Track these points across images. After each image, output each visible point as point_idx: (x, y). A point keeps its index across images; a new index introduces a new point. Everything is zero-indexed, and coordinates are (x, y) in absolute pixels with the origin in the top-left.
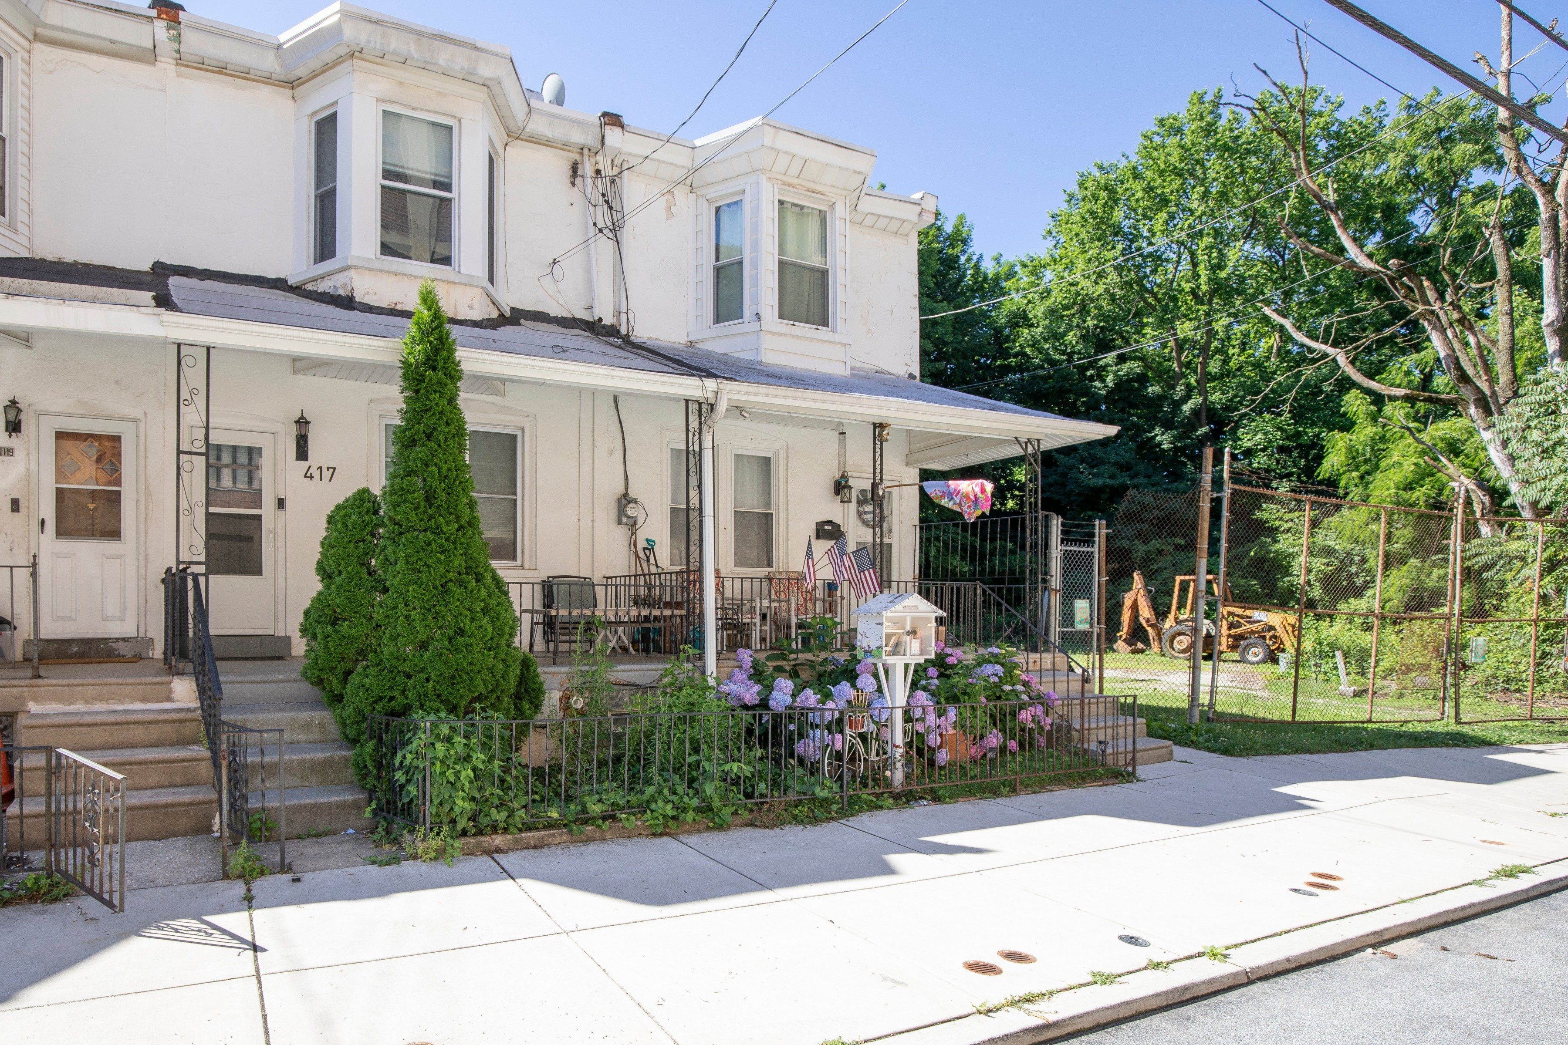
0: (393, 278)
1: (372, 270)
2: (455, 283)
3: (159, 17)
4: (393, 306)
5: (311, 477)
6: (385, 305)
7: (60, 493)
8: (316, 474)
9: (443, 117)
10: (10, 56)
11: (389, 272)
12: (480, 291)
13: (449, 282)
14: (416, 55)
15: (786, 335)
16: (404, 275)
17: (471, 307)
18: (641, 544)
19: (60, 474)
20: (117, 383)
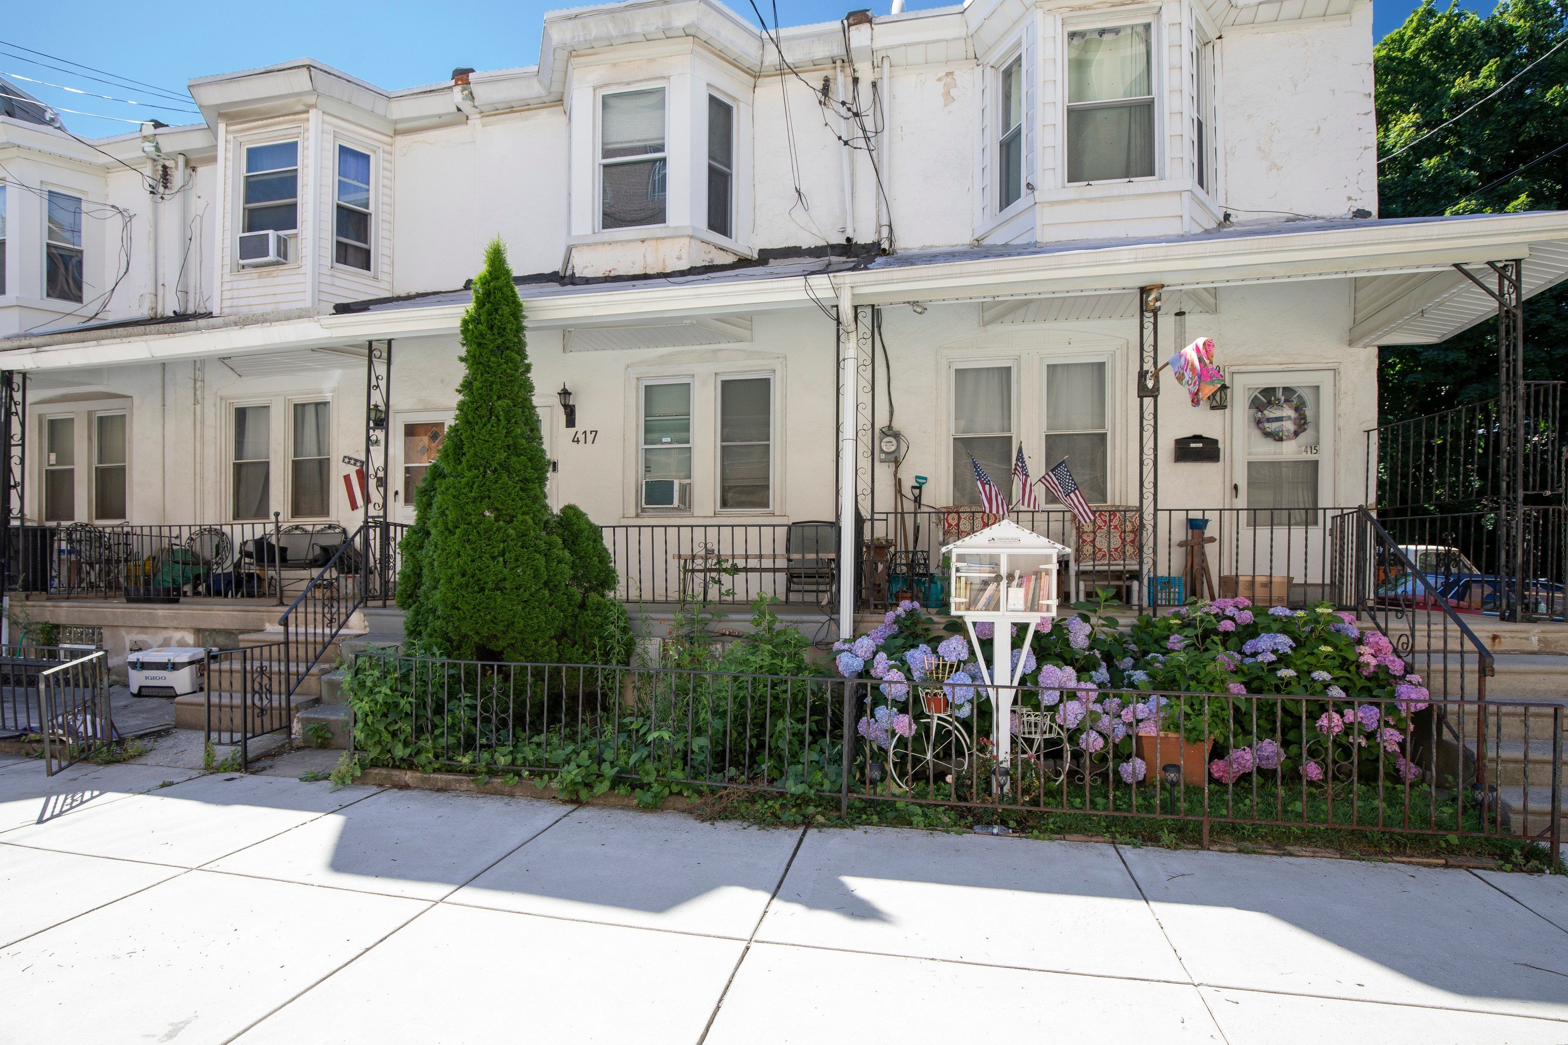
0: (608, 248)
1: (588, 245)
2: (663, 238)
3: (456, 84)
4: (607, 274)
5: (578, 441)
6: (600, 275)
7: (407, 470)
8: (581, 437)
9: (654, 82)
10: (375, 152)
11: (603, 243)
12: (686, 241)
13: (657, 239)
14: (614, 33)
15: (1076, 201)
16: (617, 242)
17: (679, 258)
18: (908, 483)
19: (407, 458)
20: (442, 381)
